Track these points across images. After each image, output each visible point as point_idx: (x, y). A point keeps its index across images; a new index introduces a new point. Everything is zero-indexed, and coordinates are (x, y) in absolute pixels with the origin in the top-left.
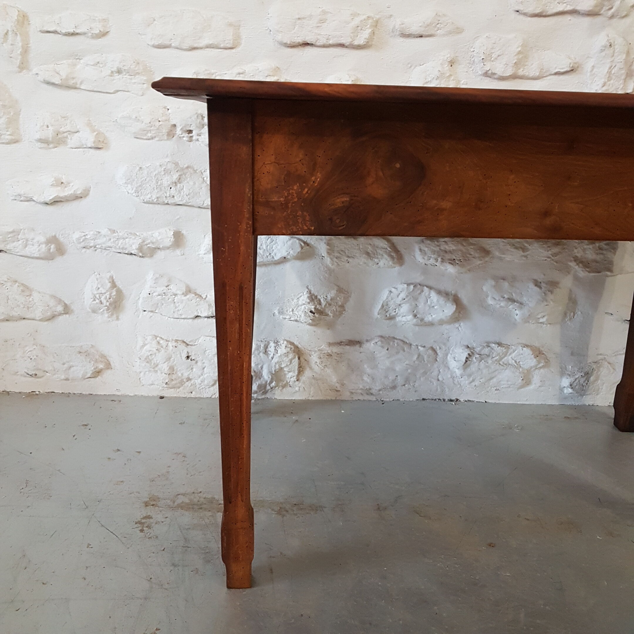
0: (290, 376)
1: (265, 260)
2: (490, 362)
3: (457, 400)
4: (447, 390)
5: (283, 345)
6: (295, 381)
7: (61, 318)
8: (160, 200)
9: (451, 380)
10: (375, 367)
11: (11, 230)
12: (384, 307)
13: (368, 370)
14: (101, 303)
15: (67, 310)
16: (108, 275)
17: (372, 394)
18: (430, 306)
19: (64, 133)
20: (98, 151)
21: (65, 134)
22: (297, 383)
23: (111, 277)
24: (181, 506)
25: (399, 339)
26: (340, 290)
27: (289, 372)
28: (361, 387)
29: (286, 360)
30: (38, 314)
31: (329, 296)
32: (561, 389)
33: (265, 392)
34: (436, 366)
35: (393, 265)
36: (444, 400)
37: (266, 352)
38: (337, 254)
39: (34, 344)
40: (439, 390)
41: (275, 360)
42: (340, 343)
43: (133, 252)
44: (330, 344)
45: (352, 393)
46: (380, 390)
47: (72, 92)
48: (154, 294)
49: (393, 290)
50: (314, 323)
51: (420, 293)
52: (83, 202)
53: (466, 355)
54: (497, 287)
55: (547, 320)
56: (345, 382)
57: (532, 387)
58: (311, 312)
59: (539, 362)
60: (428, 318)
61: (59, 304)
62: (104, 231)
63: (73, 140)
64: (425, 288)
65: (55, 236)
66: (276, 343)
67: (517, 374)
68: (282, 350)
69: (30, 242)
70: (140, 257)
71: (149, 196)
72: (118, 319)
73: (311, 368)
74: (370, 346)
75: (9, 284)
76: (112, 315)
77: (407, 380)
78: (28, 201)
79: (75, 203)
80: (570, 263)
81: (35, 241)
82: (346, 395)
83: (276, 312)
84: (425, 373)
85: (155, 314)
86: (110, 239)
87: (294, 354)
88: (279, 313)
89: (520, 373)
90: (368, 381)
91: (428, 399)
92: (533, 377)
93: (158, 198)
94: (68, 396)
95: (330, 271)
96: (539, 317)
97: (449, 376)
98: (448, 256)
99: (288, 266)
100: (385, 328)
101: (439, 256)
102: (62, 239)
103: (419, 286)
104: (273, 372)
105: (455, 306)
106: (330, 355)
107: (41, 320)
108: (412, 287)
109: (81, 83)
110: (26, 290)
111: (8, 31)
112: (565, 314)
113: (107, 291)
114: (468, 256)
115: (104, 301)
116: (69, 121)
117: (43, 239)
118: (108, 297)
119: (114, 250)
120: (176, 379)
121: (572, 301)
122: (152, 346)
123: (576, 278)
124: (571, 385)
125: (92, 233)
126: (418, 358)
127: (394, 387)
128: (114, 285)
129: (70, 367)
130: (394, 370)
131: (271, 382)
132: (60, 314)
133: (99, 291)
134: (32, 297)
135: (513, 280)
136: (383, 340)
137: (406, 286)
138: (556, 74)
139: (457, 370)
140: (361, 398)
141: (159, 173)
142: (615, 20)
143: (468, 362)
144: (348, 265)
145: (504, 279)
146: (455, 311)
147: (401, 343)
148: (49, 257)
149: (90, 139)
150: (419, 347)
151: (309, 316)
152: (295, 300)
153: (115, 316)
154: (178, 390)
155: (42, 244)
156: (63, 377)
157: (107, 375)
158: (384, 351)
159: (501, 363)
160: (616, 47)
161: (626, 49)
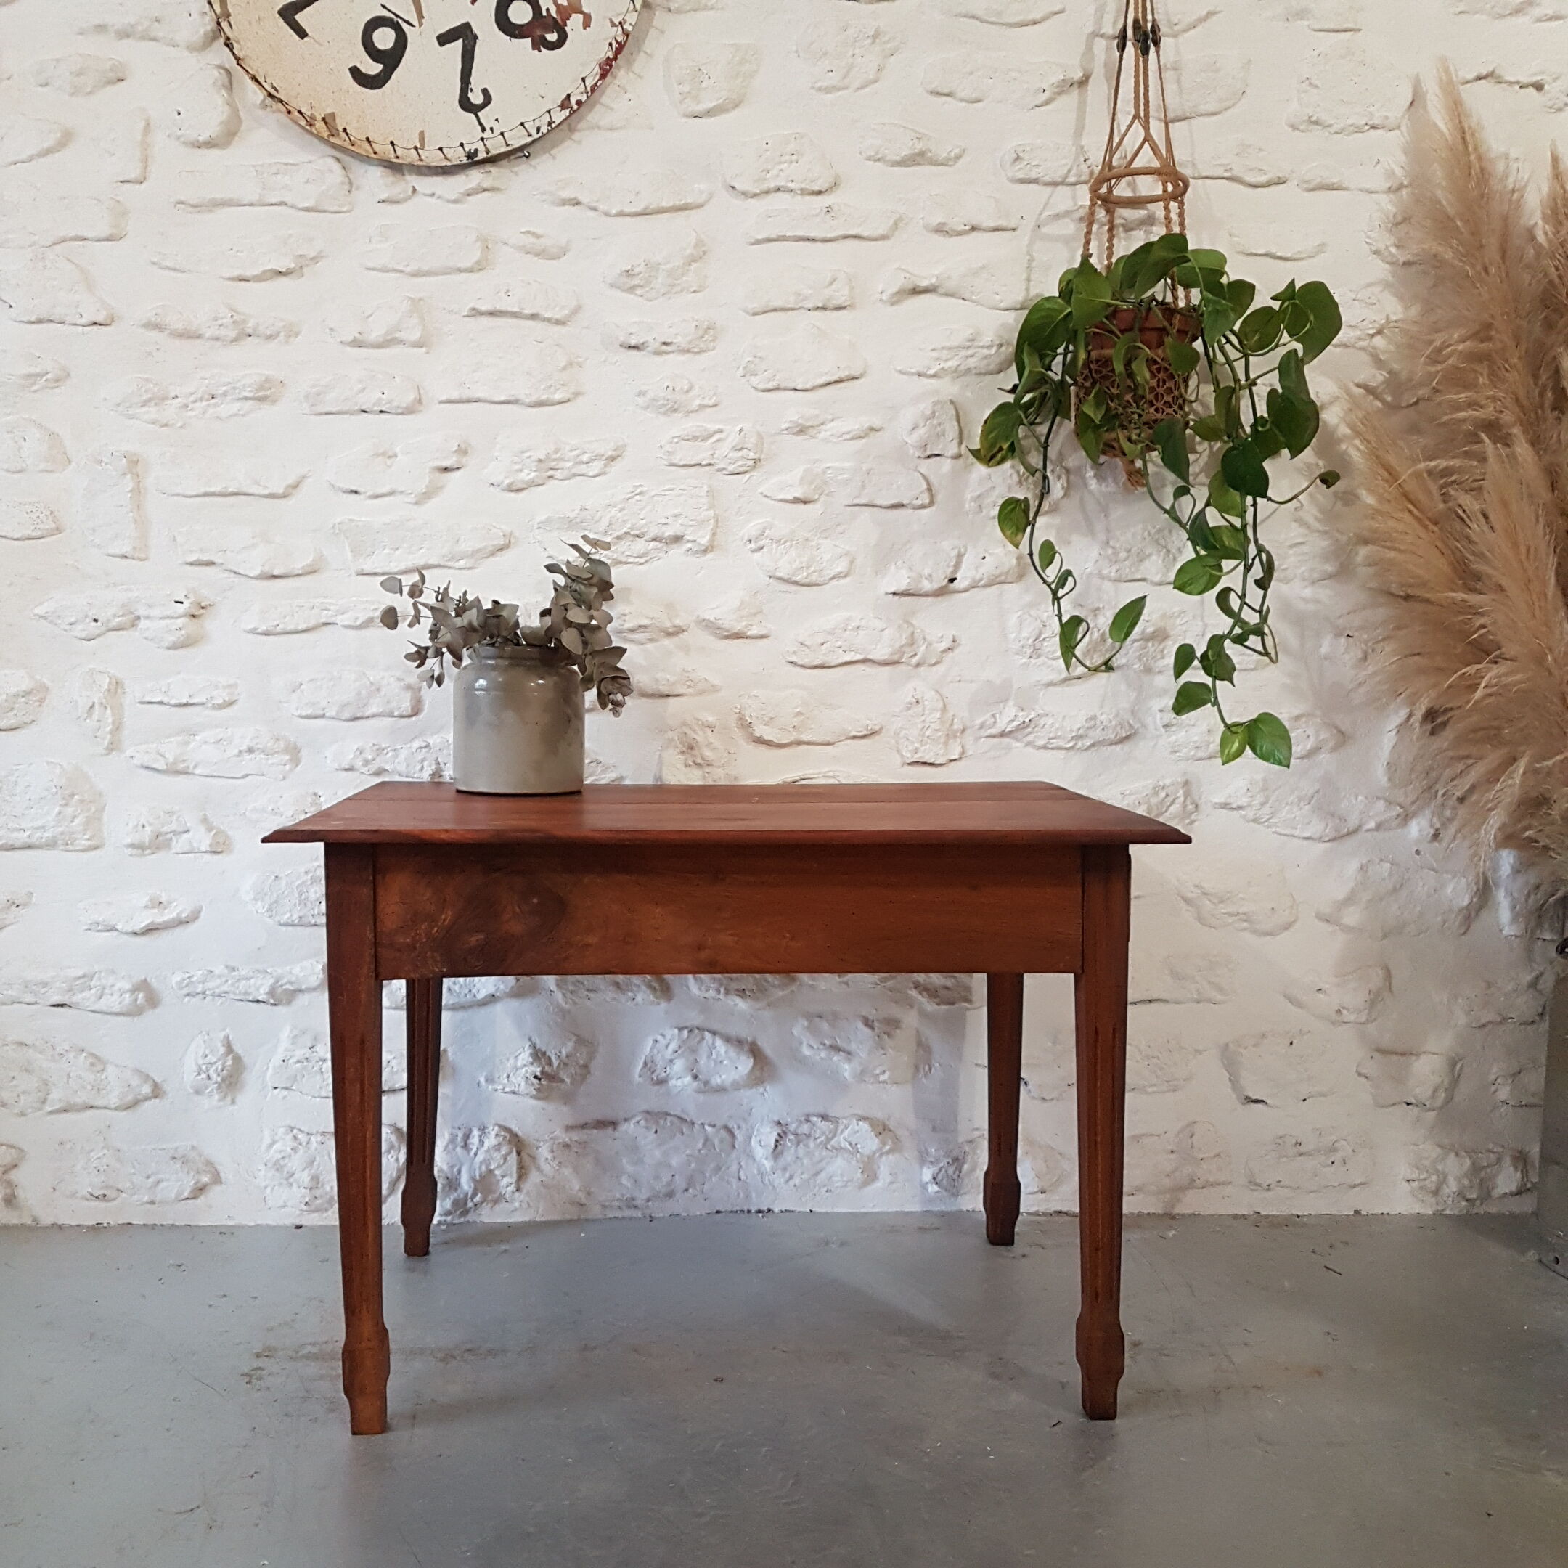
0: (506, 1184)
1: (463, 1000)
2: (812, 1145)
3: (769, 1210)
4: (754, 1195)
5: (493, 1131)
6: (513, 1193)
7: (147, 1104)
8: (305, 921)
9: (759, 1177)
10: (639, 1162)
11: (81, 973)
12: (649, 1065)
13: (629, 1168)
14: (209, 1078)
15: (157, 1092)
16: (222, 1034)
17: (636, 1207)
18: (715, 1061)
19: (167, 833)
20: (216, 857)
21: (168, 836)
22: (517, 1194)
23: (227, 1038)
24: (308, 1357)
25: (675, 1116)
26: (580, 1041)
27: (504, 1176)
28: (618, 1196)
29: (497, 1156)
30: (113, 1100)
31: (564, 1052)
32: (924, 1186)
33: (465, 1212)
34: (734, 1154)
35: (656, 1001)
36: (749, 1211)
37: (466, 1146)
38: (571, 988)
39: (103, 1148)
40: (742, 1195)
41: (480, 1157)
42: (584, 1126)
43: (260, 998)
44: (569, 1128)
45: (604, 1207)
46: (648, 1200)
47: (181, 778)
48: (291, 1061)
49: (659, 1038)
50: (541, 1094)
51: (699, 1042)
52: (192, 928)
53: (774, 1136)
54: (812, 1030)
55: (889, 1078)
56: (593, 1189)
57: (878, 1184)
58: (536, 1077)
59: (884, 1143)
60: (716, 1081)
61: (145, 1082)
62: (219, 969)
63: (180, 843)
64: (706, 1033)
65: (145, 980)
66: (483, 1130)
67: (854, 1163)
68: (491, 1141)
69: (107, 991)
70: (272, 1004)
71: (288, 915)
72: (233, 1102)
73: (539, 1169)
74: (629, 1128)
75: (71, 1055)
76: (225, 1096)
77: (690, 1183)
78: (108, 931)
79: (178, 931)
80: (910, 992)
81: (116, 988)
82: (595, 1212)
83: (482, 1080)
84: (718, 1169)
85: (291, 1092)
86: (227, 981)
87: (510, 1147)
88: (487, 1081)
89: (857, 1161)
90: (629, 1185)
91: (726, 1211)
92: (879, 1168)
93: (301, 917)
94: (153, 1229)
95: (564, 1013)
96: (878, 1072)
97: (756, 1172)
98: (733, 985)
99: (499, 1008)
100: (652, 1099)
101: (721, 985)
102: (154, 983)
103: (696, 1031)
104: (478, 1178)
105: (752, 1060)
106: (567, 1146)
107: (116, 1109)
108: (686, 1032)
109: (195, 767)
110: (98, 1062)
111: (94, 703)
112: (917, 1068)
113: (219, 1060)
114: (765, 983)
115: (214, 1075)
116: (175, 817)
117: (128, 986)
118: (220, 1068)
119: (232, 996)
120: (321, 1196)
121: (923, 1047)
122: (285, 1144)
123: (923, 1014)
124: (934, 1178)
125: (200, 972)
126: (704, 1144)
127: (670, 1195)
128: (230, 1050)
129: (158, 1182)
130: (670, 1166)
131: (474, 1195)
132: (147, 1099)
133: (207, 1060)
134: (105, 1074)
135: (834, 1018)
136: (648, 1117)
137: (676, 1031)
138: (855, 737)
139: (765, 1162)
140: (619, 1214)
141: (304, 882)
142: (922, 669)
143: (779, 1147)
144: (588, 1002)
145: (821, 1017)
146: (753, 1067)
147: (678, 1122)
148: (134, 1012)
149: (205, 842)
150: (706, 1127)
151: (533, 1084)
152: (512, 1061)
153: (229, 1098)
154: (325, 1215)
155: (125, 992)
156: (146, 1198)
157: (215, 1193)
158: (651, 1136)
159: (829, 1147)
160: (926, 703)
161: (940, 705)
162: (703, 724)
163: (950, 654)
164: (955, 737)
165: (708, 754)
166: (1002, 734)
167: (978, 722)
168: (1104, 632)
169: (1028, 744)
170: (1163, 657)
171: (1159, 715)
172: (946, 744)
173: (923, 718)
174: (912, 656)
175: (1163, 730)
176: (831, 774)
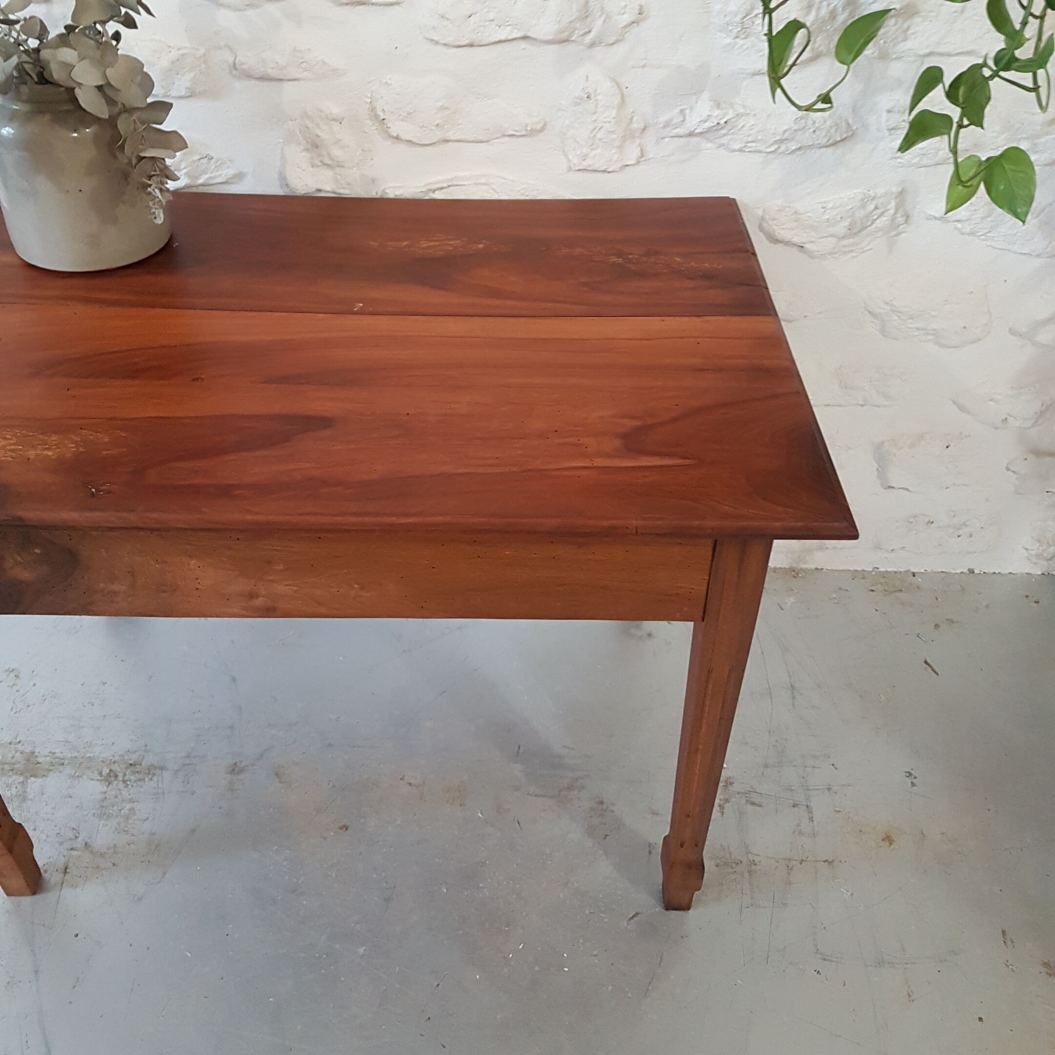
138: (511, 136)
142: (597, 50)
160: (599, 97)
161: (617, 100)
162: (327, 118)
163: (635, 29)
164: (633, 137)
165: (337, 152)
166: (691, 134)
167: (663, 119)
168: (835, 8)
169: (721, 146)
170: (905, 40)
171: (885, 115)
172: (620, 147)
173: (595, 117)
174: (585, 34)
175: (887, 134)
176: (483, 180)
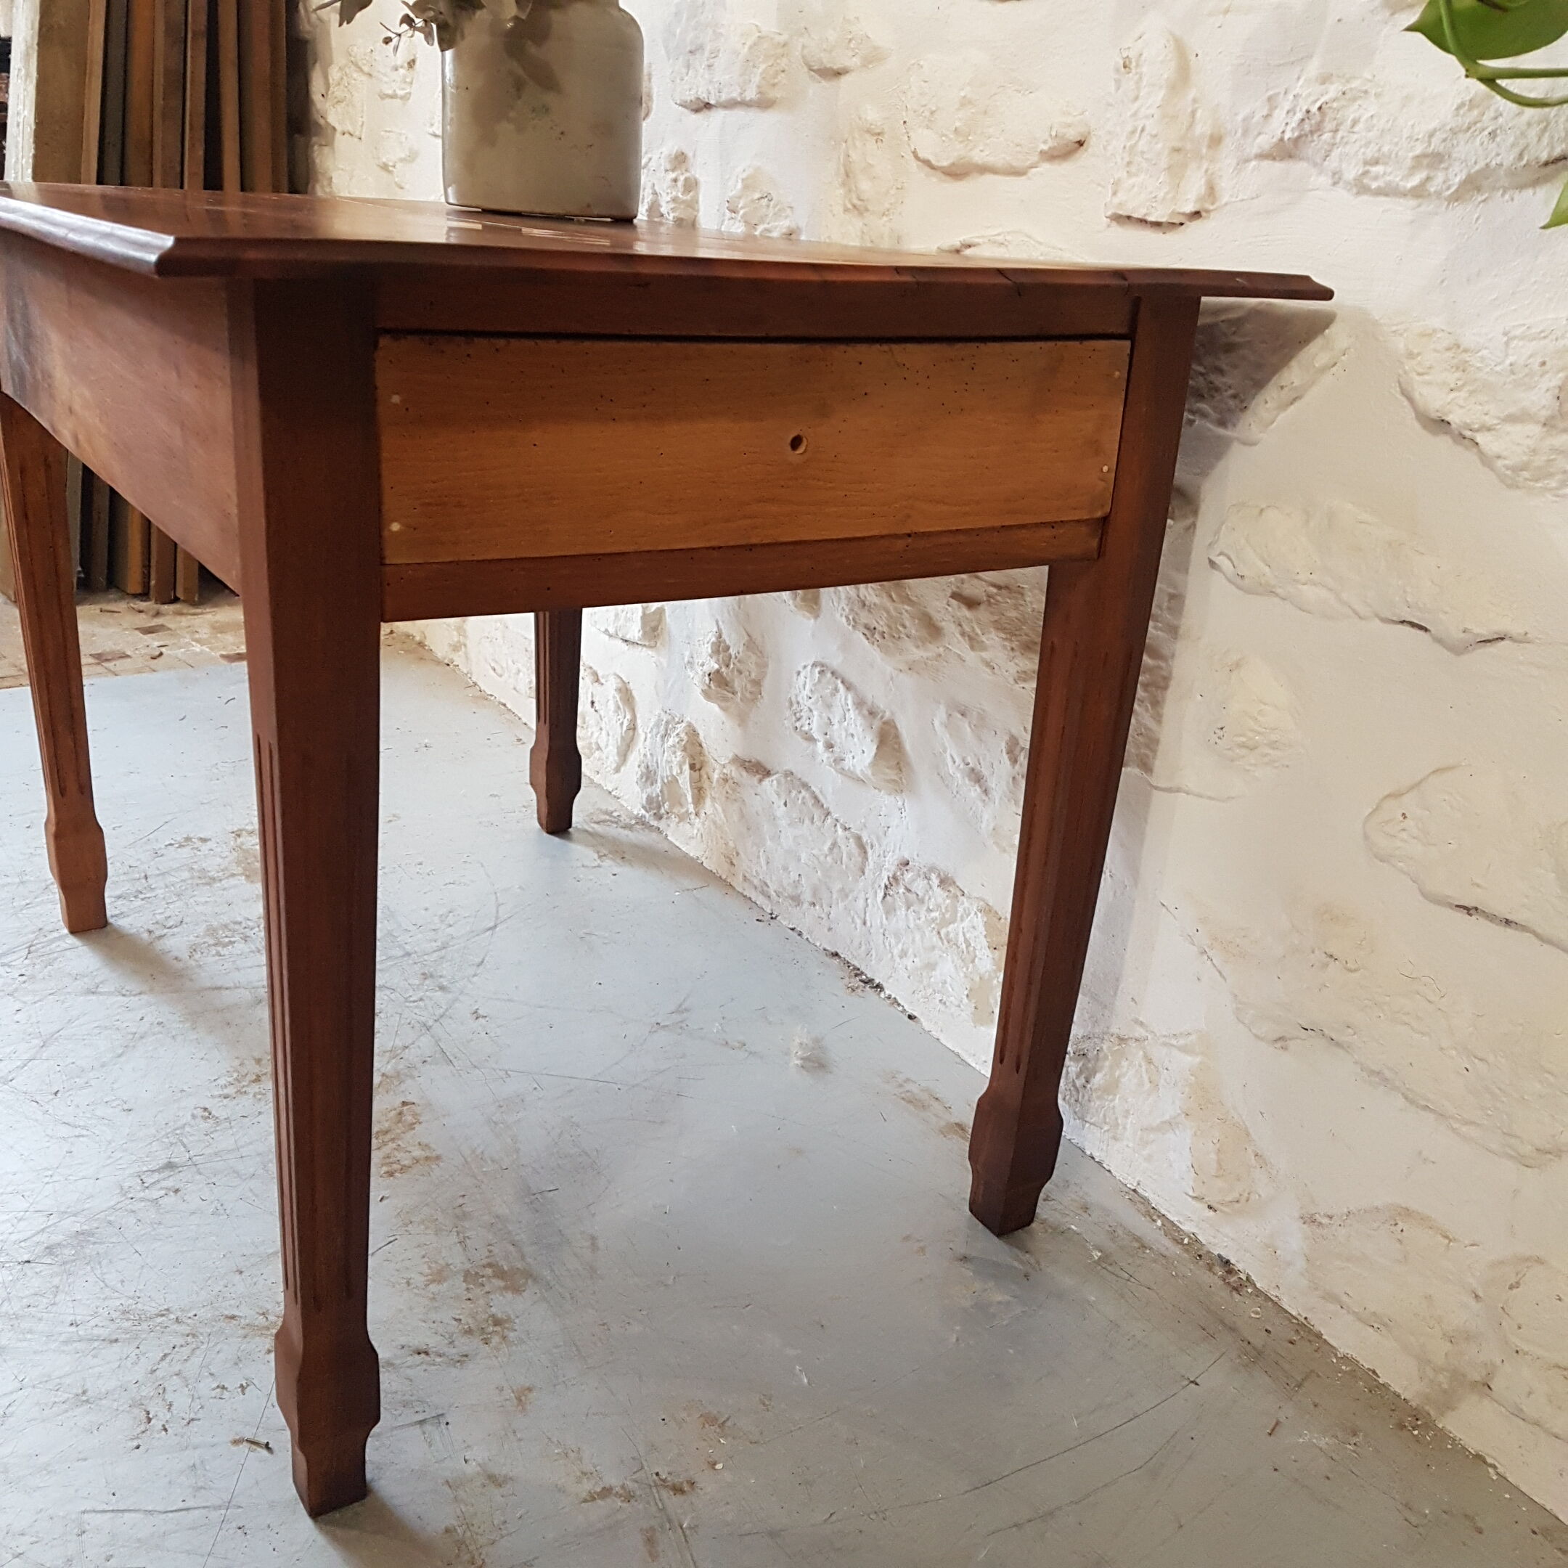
4: (874, 954)
5: (679, 728)
6: (695, 815)
9: (881, 933)
10: (775, 838)
12: (794, 707)
18: (848, 732)
25: (812, 792)
26: (751, 643)
28: (756, 873)
34: (861, 885)
37: (664, 736)
40: (863, 947)
41: (665, 755)
42: (744, 763)
44: (733, 759)
45: (745, 879)
51: (834, 694)
54: (952, 727)
56: (740, 849)
58: (710, 675)
60: (849, 761)
64: (840, 682)
77: (817, 896)
82: (739, 879)
84: (845, 894)
87: (683, 753)
91: (843, 959)
97: (879, 922)
98: (864, 617)
100: (797, 758)
103: (829, 675)
104: (666, 780)
105: (875, 747)
106: (726, 779)
114: (901, 628)
126: (831, 849)
127: (796, 900)
130: (798, 860)
131: (664, 800)
136: (782, 779)
145: (962, 714)
146: (877, 760)
147: (810, 802)
150: (839, 827)
158: (783, 807)
159: (943, 932)
162: (863, 128)
169: (1334, 177)
